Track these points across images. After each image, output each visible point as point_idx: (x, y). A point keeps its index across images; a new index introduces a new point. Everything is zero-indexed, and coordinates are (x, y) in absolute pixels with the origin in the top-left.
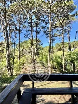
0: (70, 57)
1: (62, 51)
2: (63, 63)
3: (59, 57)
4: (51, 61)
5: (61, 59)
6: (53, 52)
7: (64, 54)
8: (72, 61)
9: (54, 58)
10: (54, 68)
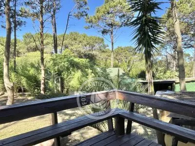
0: (55, 64)
1: (38, 53)
2: (42, 77)
3: (32, 66)
4: (13, 75)
5: (38, 69)
6: (16, 54)
7: (42, 59)
8: (59, 73)
9: (19, 68)
10: (20, 91)
